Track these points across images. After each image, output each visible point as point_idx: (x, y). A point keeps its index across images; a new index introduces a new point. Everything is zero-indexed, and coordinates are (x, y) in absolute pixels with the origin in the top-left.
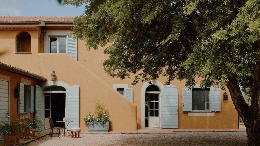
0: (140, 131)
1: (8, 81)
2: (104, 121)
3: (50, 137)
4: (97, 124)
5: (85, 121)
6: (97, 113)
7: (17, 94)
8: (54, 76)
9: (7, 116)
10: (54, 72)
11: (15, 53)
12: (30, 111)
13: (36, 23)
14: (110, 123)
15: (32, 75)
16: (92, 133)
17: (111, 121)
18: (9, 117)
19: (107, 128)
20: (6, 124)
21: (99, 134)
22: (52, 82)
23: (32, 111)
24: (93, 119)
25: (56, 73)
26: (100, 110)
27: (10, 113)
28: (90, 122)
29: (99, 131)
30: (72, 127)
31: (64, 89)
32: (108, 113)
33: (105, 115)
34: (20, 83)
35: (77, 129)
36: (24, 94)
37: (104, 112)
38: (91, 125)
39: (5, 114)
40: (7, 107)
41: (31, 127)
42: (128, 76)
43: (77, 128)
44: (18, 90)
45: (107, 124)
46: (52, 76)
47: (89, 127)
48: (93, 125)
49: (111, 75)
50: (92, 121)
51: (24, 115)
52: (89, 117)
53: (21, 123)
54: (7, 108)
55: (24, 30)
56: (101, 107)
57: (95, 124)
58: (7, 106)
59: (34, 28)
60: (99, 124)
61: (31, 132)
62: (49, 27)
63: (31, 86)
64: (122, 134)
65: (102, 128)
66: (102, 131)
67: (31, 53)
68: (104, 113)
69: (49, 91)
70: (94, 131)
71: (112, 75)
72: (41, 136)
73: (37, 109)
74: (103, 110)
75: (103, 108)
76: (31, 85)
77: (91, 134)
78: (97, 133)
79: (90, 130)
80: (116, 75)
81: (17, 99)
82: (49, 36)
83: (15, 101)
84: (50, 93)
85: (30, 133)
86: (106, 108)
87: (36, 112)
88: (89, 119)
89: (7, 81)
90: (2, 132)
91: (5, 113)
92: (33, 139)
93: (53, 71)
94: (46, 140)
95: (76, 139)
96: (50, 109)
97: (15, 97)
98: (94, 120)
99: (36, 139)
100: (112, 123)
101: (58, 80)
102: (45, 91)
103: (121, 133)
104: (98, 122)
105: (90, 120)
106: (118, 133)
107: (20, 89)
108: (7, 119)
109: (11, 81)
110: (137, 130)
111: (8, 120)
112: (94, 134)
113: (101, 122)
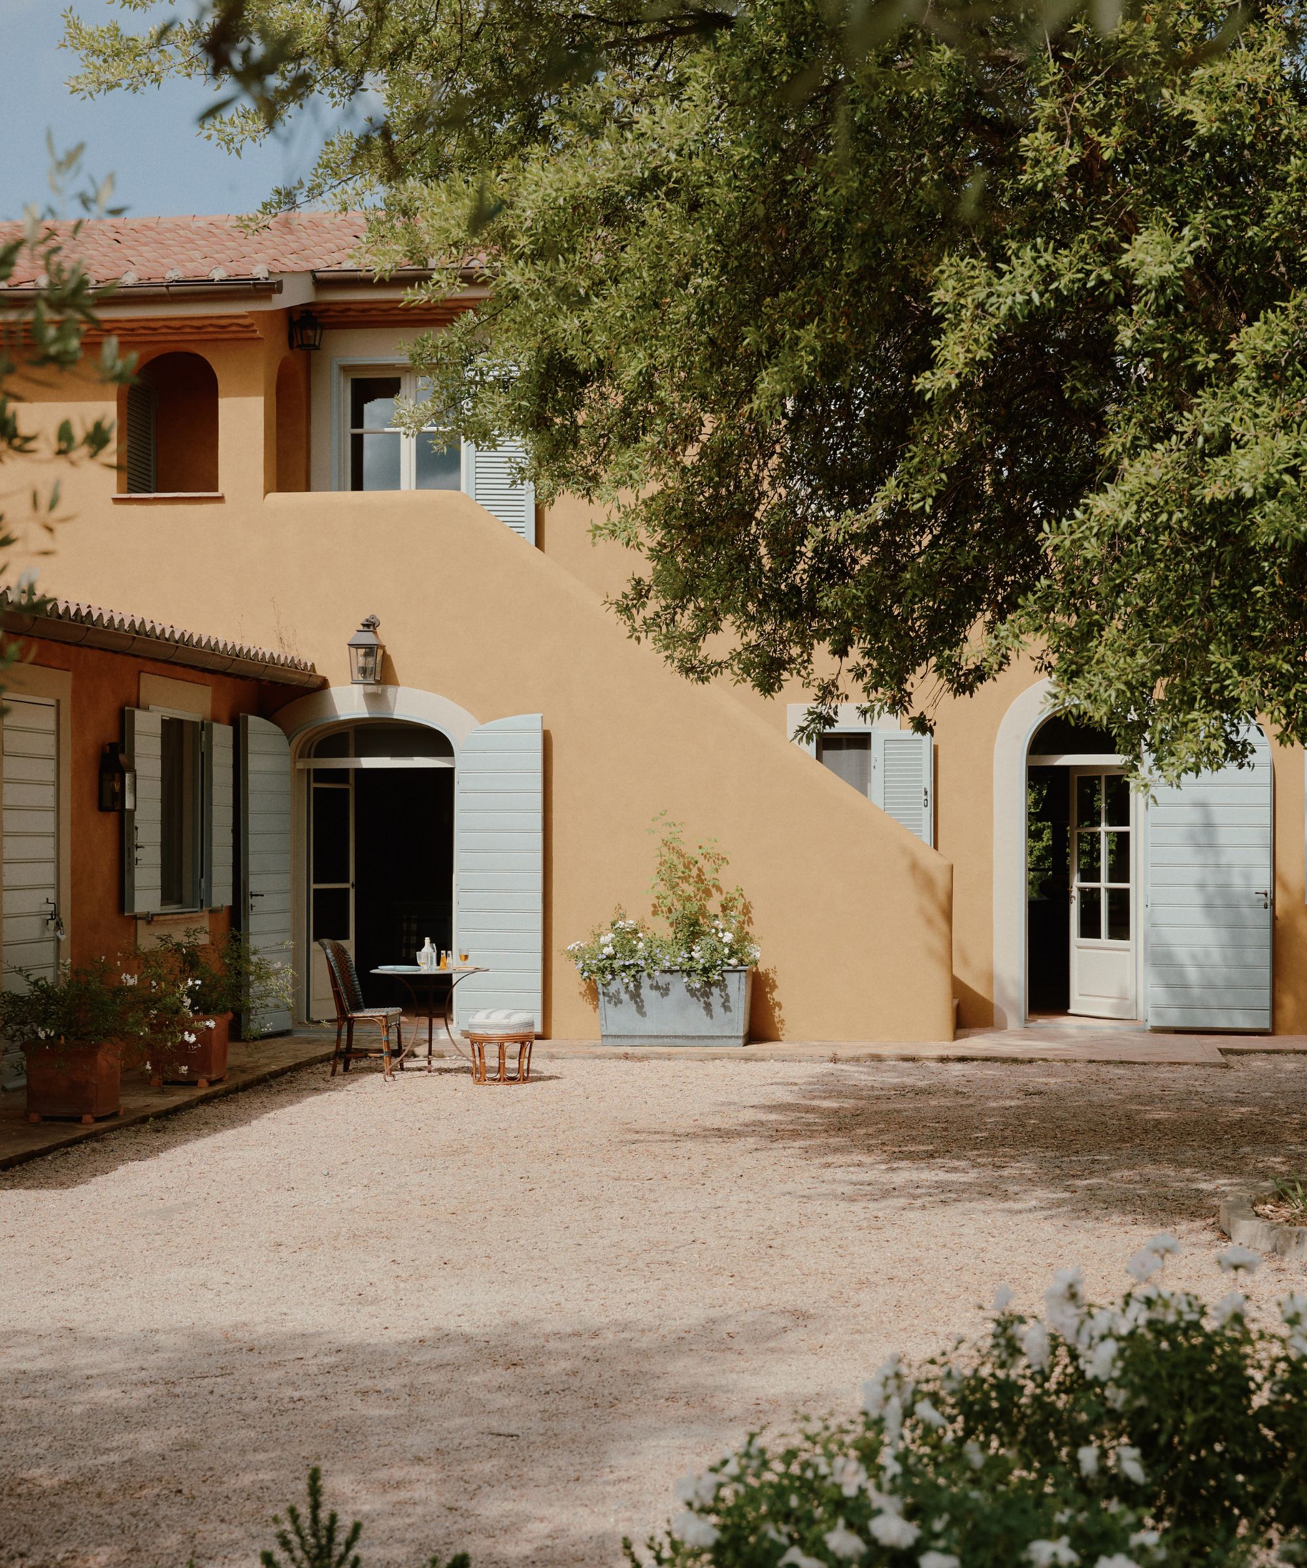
0: (977, 1043)
1: (58, 701)
2: (715, 967)
3: (333, 1074)
4: (665, 991)
5: (581, 965)
6: (670, 911)
7: (117, 787)
8: (370, 650)
9: (50, 934)
10: (370, 625)
11: (116, 501)
12: (204, 897)
13: (249, 290)
14: (759, 986)
15: (213, 650)
16: (629, 1050)
17: (766, 975)
18: (62, 938)
19: (738, 1020)
20: (36, 983)
21: (672, 1063)
22: (358, 691)
23: (222, 896)
24: (633, 951)
25: (386, 636)
26: (689, 889)
27: (66, 915)
28: (613, 972)
29: (678, 1041)
30: (477, 1010)
31: (437, 743)
32: (746, 910)
33: (719, 923)
34: (138, 713)
35: (505, 1022)
36: (162, 780)
37: (713, 906)
38: (625, 997)
39: (36, 922)
40: (46, 873)
41: (191, 1007)
42: (803, 673)
43: (508, 1017)
44: (122, 758)
45: (737, 988)
46: (361, 651)
47: (610, 1007)
48: (636, 996)
49: (687, 669)
50: (626, 968)
51: (164, 923)
52: (607, 938)
53: (131, 981)
54: (51, 880)
55: (170, 338)
56: (695, 872)
57: (646, 992)
58: (50, 868)
59: (240, 321)
60: (679, 984)
61: (193, 1039)
62: (347, 307)
63: (216, 727)
64: (835, 1060)
65: (694, 1019)
66: (699, 1037)
67: (221, 499)
68: (718, 910)
69: (345, 754)
70: (644, 1041)
71: (693, 667)
72: (274, 1067)
73: (254, 885)
74: (708, 893)
75: (708, 875)
76: (216, 719)
77: (618, 1057)
78: (659, 1057)
79: (613, 1031)
80: (719, 664)
81: (112, 817)
82: (345, 369)
83: (103, 828)
84: (347, 770)
85: (187, 1043)
86: (728, 880)
87: (251, 901)
88: (609, 950)
89: (53, 702)
90: (11, 1038)
91: (35, 909)
92: (217, 1088)
93: (363, 620)
94: (301, 1092)
95: (501, 1087)
96: (347, 881)
97: (102, 808)
98: (642, 963)
99: (237, 1090)
100: (774, 987)
101: (396, 684)
102: (316, 756)
103: (829, 1053)
104: (668, 977)
105: (617, 964)
106: (811, 1059)
107: (138, 749)
108: (46, 953)
109: (73, 698)
110: (955, 1038)
111: (58, 956)
112: (641, 1059)
113: (688, 973)
